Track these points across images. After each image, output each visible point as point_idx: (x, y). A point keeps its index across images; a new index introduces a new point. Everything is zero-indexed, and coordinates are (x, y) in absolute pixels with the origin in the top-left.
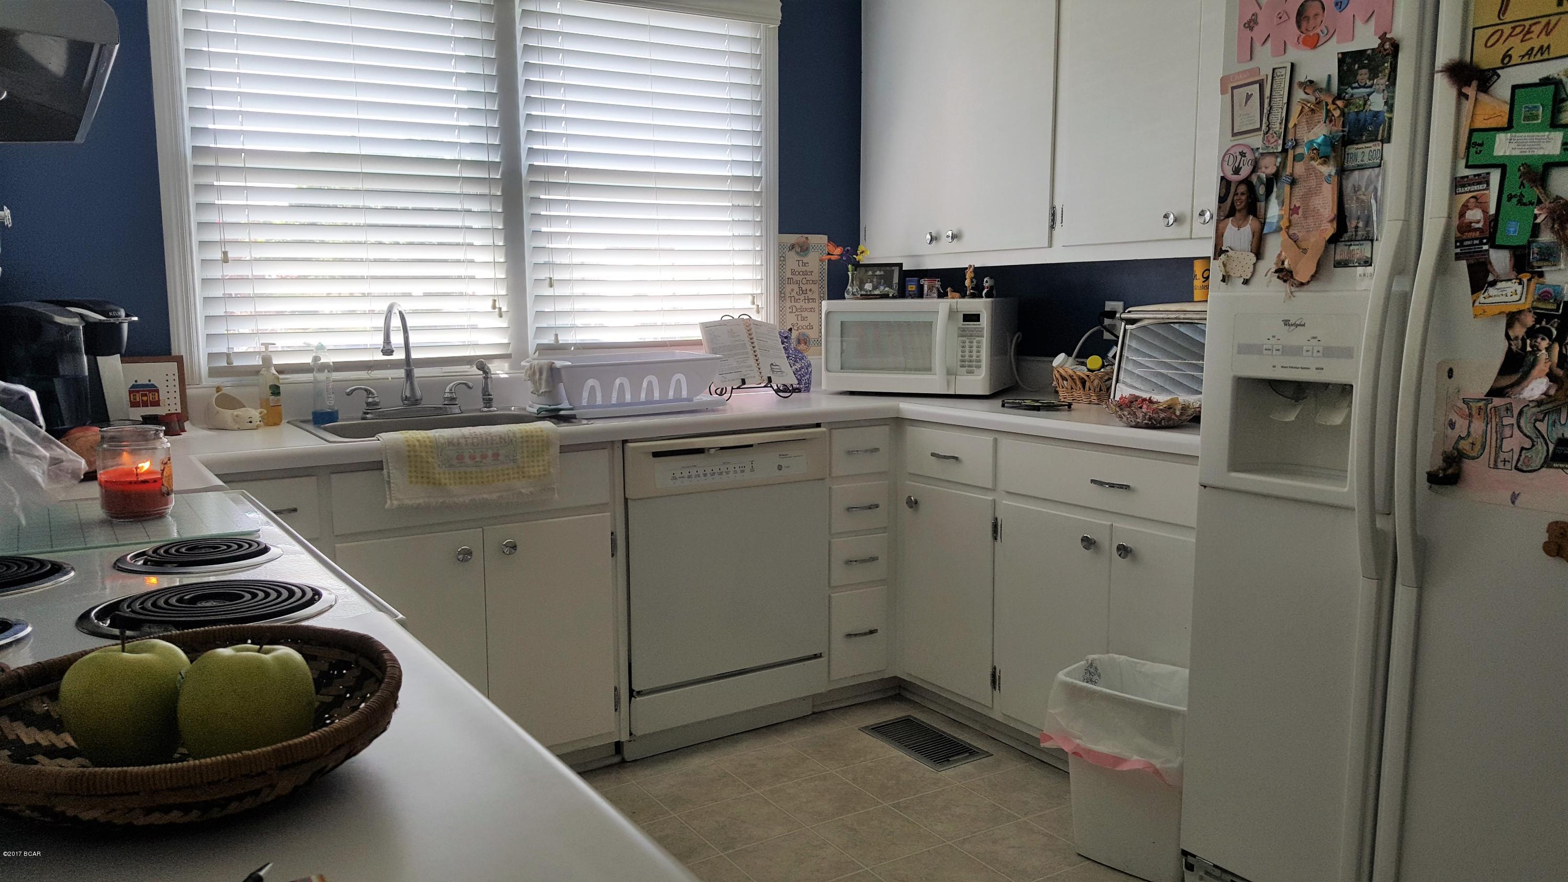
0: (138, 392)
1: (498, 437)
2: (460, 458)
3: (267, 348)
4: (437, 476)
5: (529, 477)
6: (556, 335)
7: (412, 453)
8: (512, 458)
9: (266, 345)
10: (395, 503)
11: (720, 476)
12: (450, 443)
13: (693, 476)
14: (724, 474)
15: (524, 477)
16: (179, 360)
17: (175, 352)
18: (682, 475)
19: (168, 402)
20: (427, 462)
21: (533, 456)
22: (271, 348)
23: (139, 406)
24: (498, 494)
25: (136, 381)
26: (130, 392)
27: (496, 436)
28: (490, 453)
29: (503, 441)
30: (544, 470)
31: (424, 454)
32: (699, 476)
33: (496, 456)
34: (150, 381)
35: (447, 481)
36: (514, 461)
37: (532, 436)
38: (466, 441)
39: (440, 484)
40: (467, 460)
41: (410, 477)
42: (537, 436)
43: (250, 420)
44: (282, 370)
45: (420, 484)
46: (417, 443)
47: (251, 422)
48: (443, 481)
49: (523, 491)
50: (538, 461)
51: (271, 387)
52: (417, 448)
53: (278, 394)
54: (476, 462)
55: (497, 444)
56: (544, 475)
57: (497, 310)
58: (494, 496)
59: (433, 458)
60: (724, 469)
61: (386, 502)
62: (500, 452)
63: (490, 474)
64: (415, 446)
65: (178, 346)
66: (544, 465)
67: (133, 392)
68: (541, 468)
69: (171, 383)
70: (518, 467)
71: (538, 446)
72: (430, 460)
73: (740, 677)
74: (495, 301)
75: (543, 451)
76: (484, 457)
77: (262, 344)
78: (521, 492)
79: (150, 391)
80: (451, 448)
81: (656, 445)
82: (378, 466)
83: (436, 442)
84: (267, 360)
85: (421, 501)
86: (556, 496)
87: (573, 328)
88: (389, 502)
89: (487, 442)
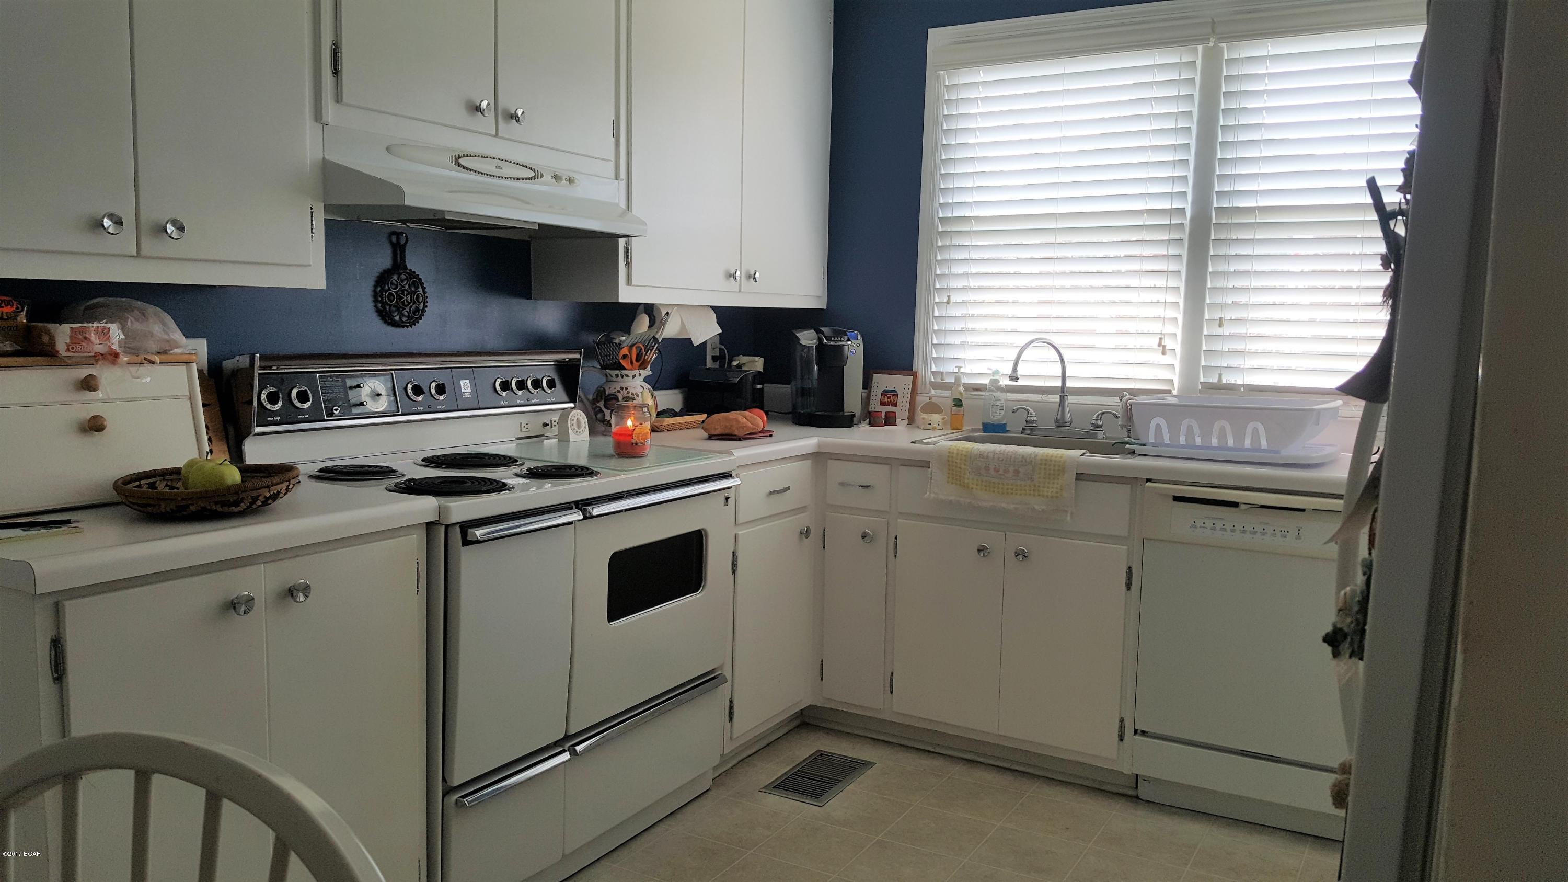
0: (886, 395)
1: (1021, 457)
2: (987, 468)
3: (959, 370)
4: (966, 481)
5: (1043, 496)
6: (1220, 375)
7: (950, 459)
8: (1030, 476)
9: (959, 368)
10: (933, 495)
11: (1252, 536)
12: (981, 455)
13: (1218, 529)
14: (1259, 534)
15: (1039, 495)
16: (915, 375)
17: (915, 369)
18: (1204, 525)
19: (902, 404)
20: (960, 468)
21: (1049, 478)
22: (962, 370)
23: (885, 405)
24: (1014, 506)
25: (887, 387)
26: (882, 394)
27: (1019, 455)
28: (1011, 469)
29: (1024, 461)
30: (1057, 493)
31: (958, 461)
32: (1225, 530)
33: (1017, 472)
34: (894, 388)
35: (975, 486)
36: (1032, 479)
37: (1051, 461)
38: (994, 456)
39: (968, 487)
40: (992, 472)
41: (949, 478)
42: (1055, 461)
43: (930, 422)
44: (968, 388)
45: (954, 485)
46: (955, 452)
47: (930, 424)
48: (971, 486)
49: (1036, 507)
50: (1053, 483)
51: (955, 400)
52: (955, 455)
53: (961, 405)
54: (1000, 474)
55: (1019, 462)
56: (1057, 497)
57: (1161, 348)
58: (1012, 506)
59: (965, 465)
60: (1259, 529)
61: (926, 493)
62: (1020, 469)
63: (1010, 487)
64: (953, 453)
65: (918, 366)
66: (1057, 488)
67: (885, 394)
68: (1054, 490)
69: (906, 391)
70: (1035, 486)
71: (1054, 470)
72: (963, 466)
73: (1259, 761)
74: (1161, 339)
75: (1059, 475)
76: (1006, 471)
77: (956, 367)
78: (1034, 508)
79: (893, 395)
80: (981, 459)
81: (1175, 489)
82: (926, 465)
83: (971, 451)
84: (957, 379)
85: (952, 498)
86: (1069, 518)
87: (1239, 369)
88: (928, 493)
89: (1011, 459)
